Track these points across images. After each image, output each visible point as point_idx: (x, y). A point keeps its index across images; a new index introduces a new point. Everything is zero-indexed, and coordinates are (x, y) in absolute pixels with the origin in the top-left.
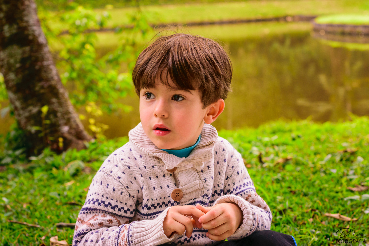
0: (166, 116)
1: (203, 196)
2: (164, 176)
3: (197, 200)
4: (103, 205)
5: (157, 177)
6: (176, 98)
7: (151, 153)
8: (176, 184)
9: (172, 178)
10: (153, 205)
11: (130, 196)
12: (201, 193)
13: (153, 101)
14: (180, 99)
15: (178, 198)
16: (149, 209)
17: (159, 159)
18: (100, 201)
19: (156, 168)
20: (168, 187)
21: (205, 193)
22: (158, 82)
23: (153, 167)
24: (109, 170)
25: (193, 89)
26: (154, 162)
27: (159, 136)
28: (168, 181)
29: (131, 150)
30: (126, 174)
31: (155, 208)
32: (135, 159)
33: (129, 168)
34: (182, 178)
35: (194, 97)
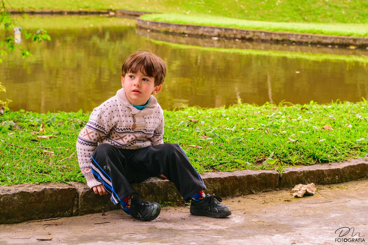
0: (140, 86)
1: (144, 130)
2: (129, 116)
3: (141, 131)
4: (97, 126)
5: (126, 116)
6: (144, 79)
7: (127, 105)
8: (134, 121)
9: (132, 118)
10: (124, 129)
11: (108, 125)
12: (144, 128)
13: (133, 79)
14: (146, 80)
15: (134, 128)
16: (122, 130)
17: (129, 108)
18: (97, 125)
19: (126, 112)
20: (130, 122)
21: (146, 129)
22: (139, 71)
23: (125, 111)
24: (103, 111)
25: (152, 77)
26: (126, 109)
27: (135, 95)
28: (131, 119)
29: (116, 100)
30: (110, 114)
31: (125, 130)
32: (117, 105)
33: (112, 112)
34: (137, 119)
35: (152, 80)
